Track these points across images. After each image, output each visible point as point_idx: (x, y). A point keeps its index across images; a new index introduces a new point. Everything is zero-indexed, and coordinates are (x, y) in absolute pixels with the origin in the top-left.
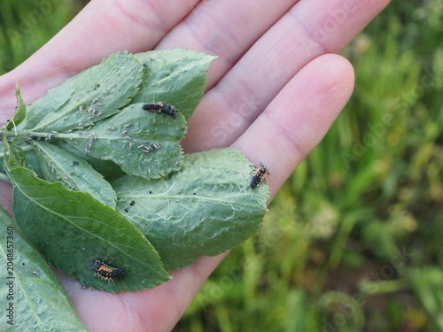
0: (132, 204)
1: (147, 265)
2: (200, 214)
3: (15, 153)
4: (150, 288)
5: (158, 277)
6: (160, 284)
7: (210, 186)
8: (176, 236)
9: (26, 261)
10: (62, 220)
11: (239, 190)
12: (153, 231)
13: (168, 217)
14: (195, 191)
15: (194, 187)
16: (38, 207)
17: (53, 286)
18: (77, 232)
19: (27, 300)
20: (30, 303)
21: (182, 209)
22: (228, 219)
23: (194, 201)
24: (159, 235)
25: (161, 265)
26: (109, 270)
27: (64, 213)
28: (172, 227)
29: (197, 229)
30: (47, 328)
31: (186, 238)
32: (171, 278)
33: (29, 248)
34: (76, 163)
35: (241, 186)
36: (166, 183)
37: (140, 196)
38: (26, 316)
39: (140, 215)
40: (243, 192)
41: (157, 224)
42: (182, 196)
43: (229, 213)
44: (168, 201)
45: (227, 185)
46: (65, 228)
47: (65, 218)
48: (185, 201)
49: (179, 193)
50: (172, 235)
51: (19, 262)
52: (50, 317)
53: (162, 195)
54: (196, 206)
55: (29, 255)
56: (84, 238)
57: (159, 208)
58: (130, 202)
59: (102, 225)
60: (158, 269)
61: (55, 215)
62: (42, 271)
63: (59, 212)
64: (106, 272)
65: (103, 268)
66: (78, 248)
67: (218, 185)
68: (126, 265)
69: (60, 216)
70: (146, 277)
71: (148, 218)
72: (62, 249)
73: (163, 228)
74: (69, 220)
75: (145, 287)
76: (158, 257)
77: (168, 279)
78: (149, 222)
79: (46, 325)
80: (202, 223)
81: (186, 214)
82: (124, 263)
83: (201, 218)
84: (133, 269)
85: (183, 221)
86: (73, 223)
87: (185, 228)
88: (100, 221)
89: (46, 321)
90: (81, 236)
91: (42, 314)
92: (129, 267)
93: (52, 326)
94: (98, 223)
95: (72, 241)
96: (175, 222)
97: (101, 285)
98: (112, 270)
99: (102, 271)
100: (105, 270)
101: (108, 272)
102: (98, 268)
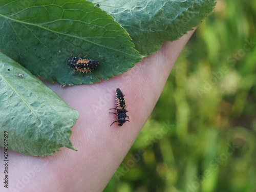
1: (119, 51)
4: (125, 71)
5: (132, 59)
6: (133, 66)
8: (143, 23)
9: (11, 67)
10: (37, 28)
12: (121, 21)
13: (133, 7)
16: (14, 23)
17: (38, 82)
18: (52, 37)
19: (18, 96)
20: (21, 97)
24: (127, 24)
25: (133, 47)
27: (38, 22)
28: (138, 14)
29: (160, 13)
30: (41, 113)
31: (152, 22)
38: (19, 108)
41: (123, 15)
46: (40, 36)
47: (40, 26)
50: (138, 22)
51: (5, 69)
52: (42, 105)
55: (12, 64)
56: (59, 41)
57: (124, 3)
59: (75, 23)
61: (30, 26)
62: (26, 74)
63: (33, 21)
64: (83, 64)
65: (80, 61)
68: (100, 56)
69: (35, 25)
70: (120, 63)
71: (115, 12)
72: (39, 57)
73: (130, 17)
74: (43, 28)
75: (120, 71)
76: (129, 39)
77: (141, 59)
78: (116, 15)
79: (39, 111)
80: (164, 6)
81: (148, 2)
82: (98, 54)
83: (163, 2)
84: (107, 58)
85: (146, 8)
86: (48, 29)
87: (150, 13)
88: (72, 19)
89: (39, 108)
90: (56, 40)
91: (35, 103)
92: (104, 57)
93: (46, 111)
94: (71, 21)
95: (48, 47)
96: (139, 11)
97: (79, 79)
98: (88, 61)
99: (80, 63)
100: (82, 62)
101: (85, 63)
102: (76, 63)
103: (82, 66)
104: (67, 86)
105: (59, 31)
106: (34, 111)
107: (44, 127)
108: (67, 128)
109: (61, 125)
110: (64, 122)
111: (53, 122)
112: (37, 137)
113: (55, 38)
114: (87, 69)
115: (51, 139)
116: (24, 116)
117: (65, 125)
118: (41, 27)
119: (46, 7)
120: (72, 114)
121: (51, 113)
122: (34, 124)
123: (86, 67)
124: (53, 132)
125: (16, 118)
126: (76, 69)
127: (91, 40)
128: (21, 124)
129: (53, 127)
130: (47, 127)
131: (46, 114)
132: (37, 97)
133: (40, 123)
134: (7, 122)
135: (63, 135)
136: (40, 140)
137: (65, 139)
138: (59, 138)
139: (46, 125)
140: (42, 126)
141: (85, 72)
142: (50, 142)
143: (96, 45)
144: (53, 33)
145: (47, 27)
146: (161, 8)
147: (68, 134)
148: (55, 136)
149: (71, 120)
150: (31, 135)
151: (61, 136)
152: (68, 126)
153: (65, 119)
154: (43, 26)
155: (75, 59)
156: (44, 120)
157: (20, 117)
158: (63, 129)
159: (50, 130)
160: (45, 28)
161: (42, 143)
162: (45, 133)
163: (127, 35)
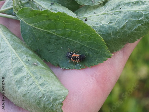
0: (86, 20)
1: (98, 50)
2: (125, 18)
3: (18, 5)
4: (101, 63)
5: (106, 56)
6: (106, 60)
7: (128, 4)
8: (113, 32)
9: (30, 58)
10: (48, 33)
11: (144, 4)
12: (100, 31)
13: (107, 22)
14: (120, 7)
15: (119, 5)
16: (35, 29)
17: (46, 69)
18: (58, 39)
19: (32, 78)
20: (34, 80)
21: (114, 18)
22: (140, 19)
23: (121, 12)
24: (104, 33)
25: (106, 48)
26: (78, 56)
27: (49, 29)
28: (111, 27)
29: (124, 27)
30: (45, 91)
31: (119, 32)
32: (112, 55)
33: (31, 53)
34: (52, 4)
35: (145, 2)
36: (103, 7)
37: (89, 16)
38: (33, 86)
39: (91, 24)
40: (147, 4)
41: (102, 27)
42: (114, 11)
43: (141, 15)
44: (106, 15)
45: (138, 2)
46: (50, 38)
48: (115, 13)
49: (112, 10)
50: (110, 32)
51: (26, 59)
52: (46, 85)
53: (102, 13)
54: (122, 15)
55: (31, 56)
56: (62, 42)
57: (102, 19)
58: (84, 19)
59: (72, 32)
60: (105, 51)
61: (44, 32)
62: (39, 63)
64: (76, 57)
65: (74, 55)
66: (59, 49)
67: (133, 3)
68: (86, 53)
69: (48, 31)
70: (98, 57)
71: (96, 25)
72: (49, 51)
73: (106, 28)
74: (52, 33)
75: (98, 63)
76: (104, 44)
77: (111, 56)
78: (97, 27)
79: (44, 90)
80: (127, 23)
81: (117, 19)
82: (85, 51)
83: (126, 20)
84: (91, 54)
85: (116, 23)
86: (55, 34)
87: (118, 27)
88: (70, 29)
89: (44, 87)
90: (60, 41)
91: (42, 84)
92: (88, 53)
93: (48, 90)
94: (69, 31)
95: (55, 45)
96: (111, 25)
97: (73, 66)
98: (79, 56)
99: (74, 56)
100: (75, 56)
101: (77, 57)
102: (71, 56)
103: (75, 58)
104: (65, 69)
105: (62, 36)
106: (42, 89)
107: (46, 100)
108: (60, 102)
109: (57, 100)
110: (59, 98)
111: (52, 98)
112: (42, 106)
113: (60, 40)
114: (78, 60)
115: (51, 107)
116: (35, 92)
117: (59, 100)
118: (51, 32)
119: (55, 21)
120: (64, 93)
121: (51, 92)
122: (41, 98)
123: (78, 59)
124: (52, 103)
125: (30, 92)
126: (71, 60)
127: (81, 43)
128: (33, 96)
129: (52, 100)
130: (48, 100)
131: (48, 92)
132: (44, 80)
133: (44, 97)
134: (25, 94)
135: (58, 106)
136: (44, 107)
137: (59, 108)
138: (55, 107)
139: (48, 99)
140: (45, 99)
141: (77, 62)
142: (50, 109)
143: (84, 46)
144: (58, 37)
145: (55, 33)
146: (124, 24)
147: (61, 106)
148: (53, 106)
149: (63, 96)
150: (39, 104)
151: (56, 106)
152: (61, 101)
153: (59, 96)
154: (52, 32)
155: (71, 53)
156: (47, 96)
157: (33, 92)
158: (58, 102)
159: (50, 102)
160: (54, 34)
161: (45, 109)
162: (47, 103)
163: (103, 41)
